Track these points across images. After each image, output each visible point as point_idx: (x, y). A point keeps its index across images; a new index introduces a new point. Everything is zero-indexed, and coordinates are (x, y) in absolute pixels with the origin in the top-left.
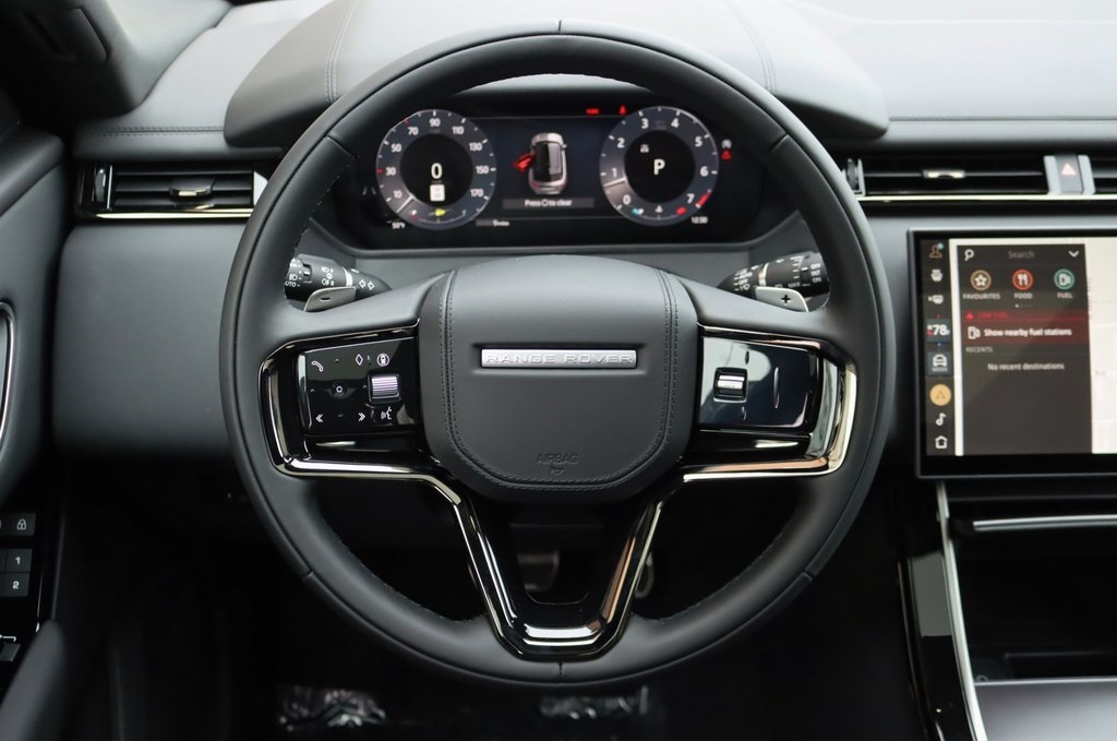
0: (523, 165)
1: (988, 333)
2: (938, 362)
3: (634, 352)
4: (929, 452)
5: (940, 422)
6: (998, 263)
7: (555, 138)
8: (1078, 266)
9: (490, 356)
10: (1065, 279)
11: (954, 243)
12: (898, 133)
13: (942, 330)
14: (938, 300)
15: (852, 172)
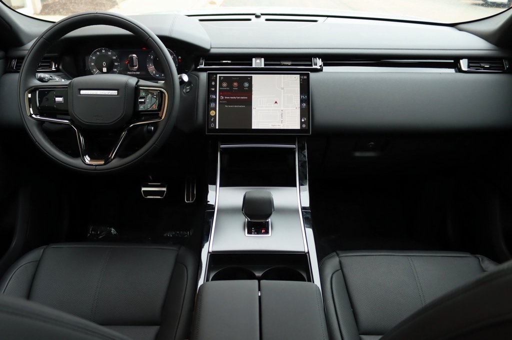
0: (127, 63)
1: (226, 98)
2: (212, 105)
3: (117, 91)
4: (209, 128)
5: (212, 120)
6: (229, 80)
7: (134, 55)
8: (250, 81)
9: (82, 92)
10: (246, 85)
11: (218, 75)
12: (213, 51)
13: (214, 97)
14: (213, 89)
15: (201, 61)
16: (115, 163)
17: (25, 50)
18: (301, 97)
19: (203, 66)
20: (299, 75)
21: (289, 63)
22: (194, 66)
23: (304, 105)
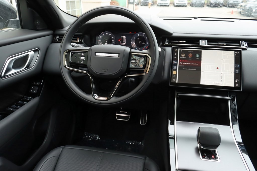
0: (119, 40)
1: (183, 63)
2: (174, 67)
3: (118, 55)
4: (172, 82)
5: (174, 77)
6: (186, 53)
7: (124, 36)
8: (200, 54)
9: (97, 54)
10: (198, 56)
11: (179, 49)
12: (174, 35)
13: (176, 62)
14: (176, 58)
15: (167, 40)
16: (113, 100)
17: (64, 31)
18: (235, 66)
19: (167, 44)
20: (234, 51)
21: (224, 44)
22: (162, 43)
23: (237, 71)
